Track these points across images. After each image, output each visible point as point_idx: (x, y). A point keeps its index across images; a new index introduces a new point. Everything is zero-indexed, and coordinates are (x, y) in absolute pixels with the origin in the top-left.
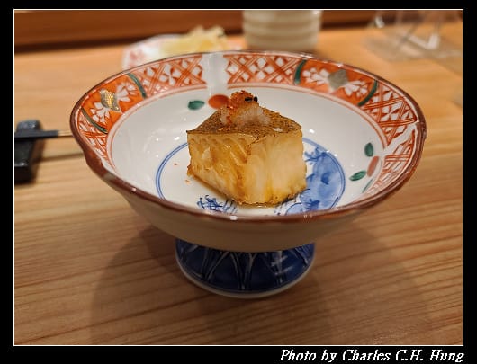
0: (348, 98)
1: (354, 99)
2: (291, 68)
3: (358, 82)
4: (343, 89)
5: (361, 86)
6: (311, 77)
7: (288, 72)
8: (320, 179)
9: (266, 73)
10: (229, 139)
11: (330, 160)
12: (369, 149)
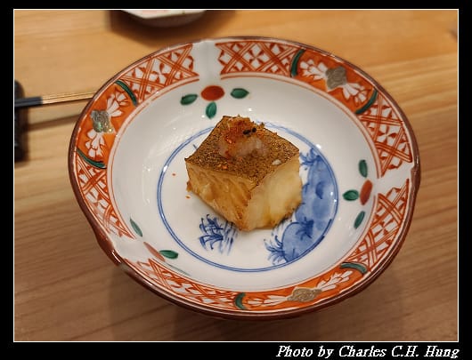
0: (346, 102)
1: (351, 103)
2: (287, 57)
3: (356, 85)
4: (342, 89)
5: (360, 91)
6: (308, 70)
7: (285, 61)
8: (314, 190)
9: (260, 61)
10: (228, 180)
11: (325, 167)
12: (363, 166)
